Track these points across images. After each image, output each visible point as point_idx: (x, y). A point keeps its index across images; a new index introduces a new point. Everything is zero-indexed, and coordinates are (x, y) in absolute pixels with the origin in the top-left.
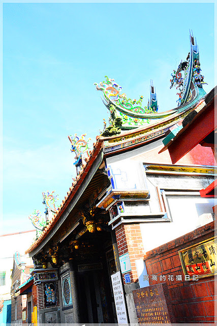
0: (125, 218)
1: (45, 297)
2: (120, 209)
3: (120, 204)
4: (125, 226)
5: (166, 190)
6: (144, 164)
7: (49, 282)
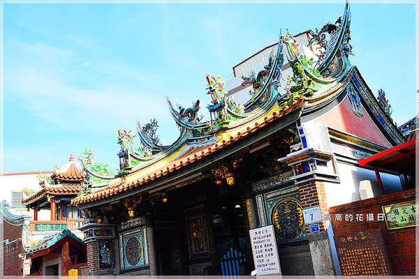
0: (318, 175)
1: (101, 257)
2: (312, 167)
3: (312, 161)
4: (316, 183)
5: (337, 155)
6: (329, 128)
7: (104, 240)
